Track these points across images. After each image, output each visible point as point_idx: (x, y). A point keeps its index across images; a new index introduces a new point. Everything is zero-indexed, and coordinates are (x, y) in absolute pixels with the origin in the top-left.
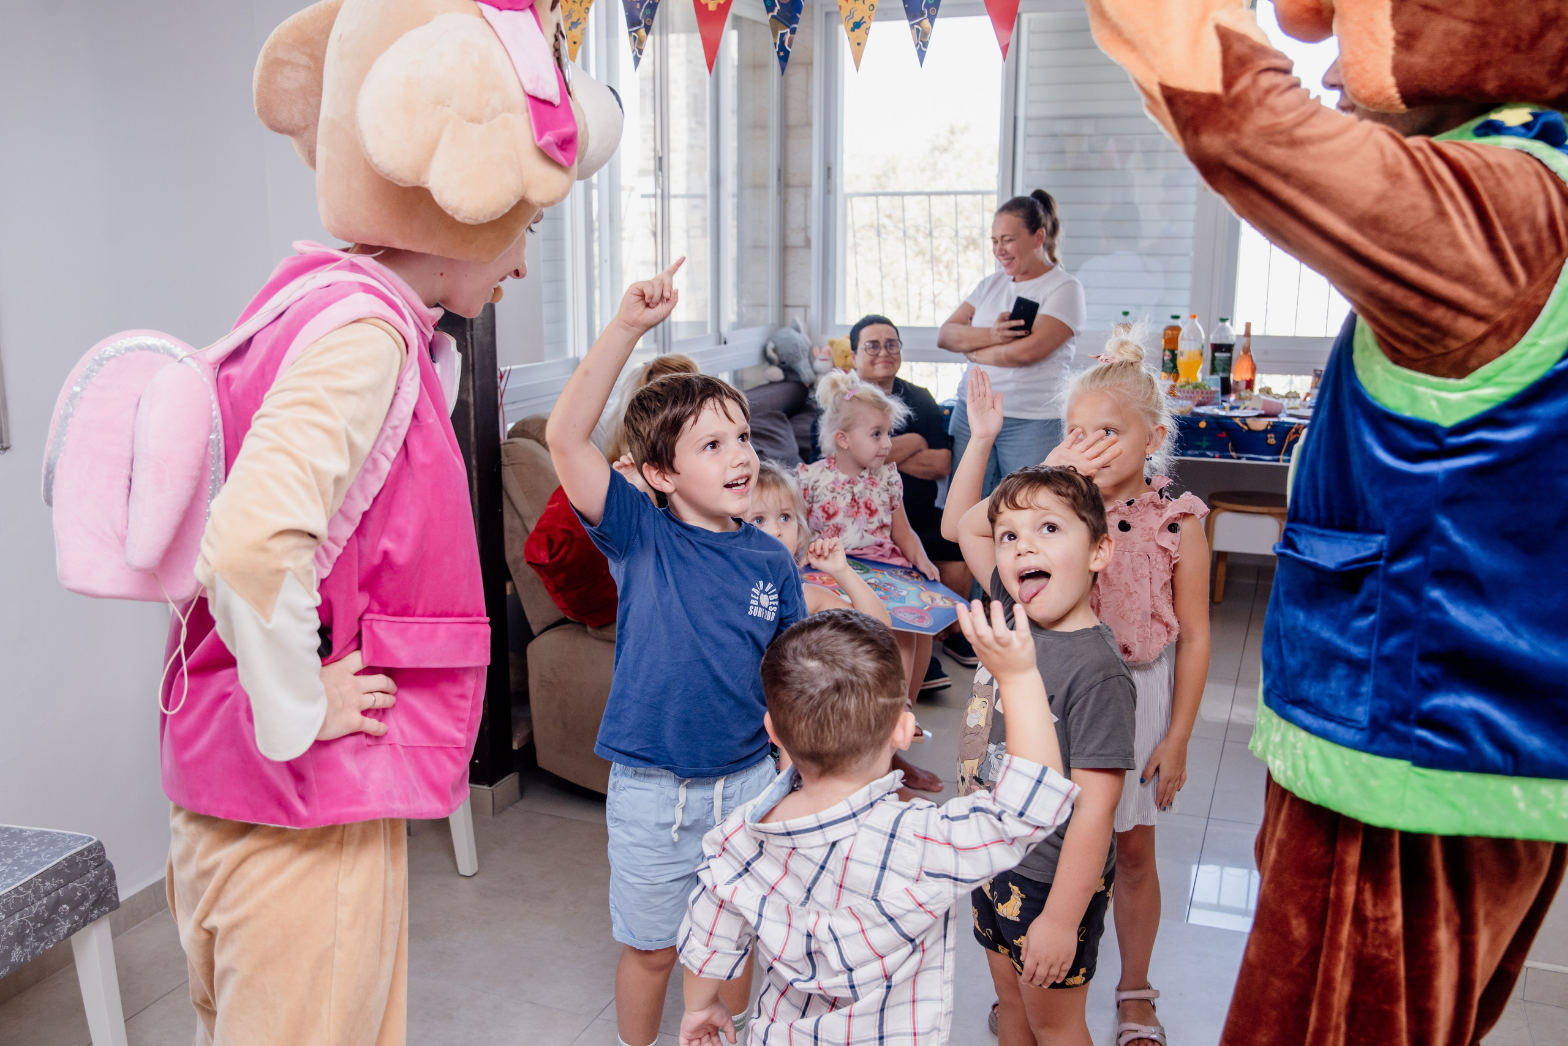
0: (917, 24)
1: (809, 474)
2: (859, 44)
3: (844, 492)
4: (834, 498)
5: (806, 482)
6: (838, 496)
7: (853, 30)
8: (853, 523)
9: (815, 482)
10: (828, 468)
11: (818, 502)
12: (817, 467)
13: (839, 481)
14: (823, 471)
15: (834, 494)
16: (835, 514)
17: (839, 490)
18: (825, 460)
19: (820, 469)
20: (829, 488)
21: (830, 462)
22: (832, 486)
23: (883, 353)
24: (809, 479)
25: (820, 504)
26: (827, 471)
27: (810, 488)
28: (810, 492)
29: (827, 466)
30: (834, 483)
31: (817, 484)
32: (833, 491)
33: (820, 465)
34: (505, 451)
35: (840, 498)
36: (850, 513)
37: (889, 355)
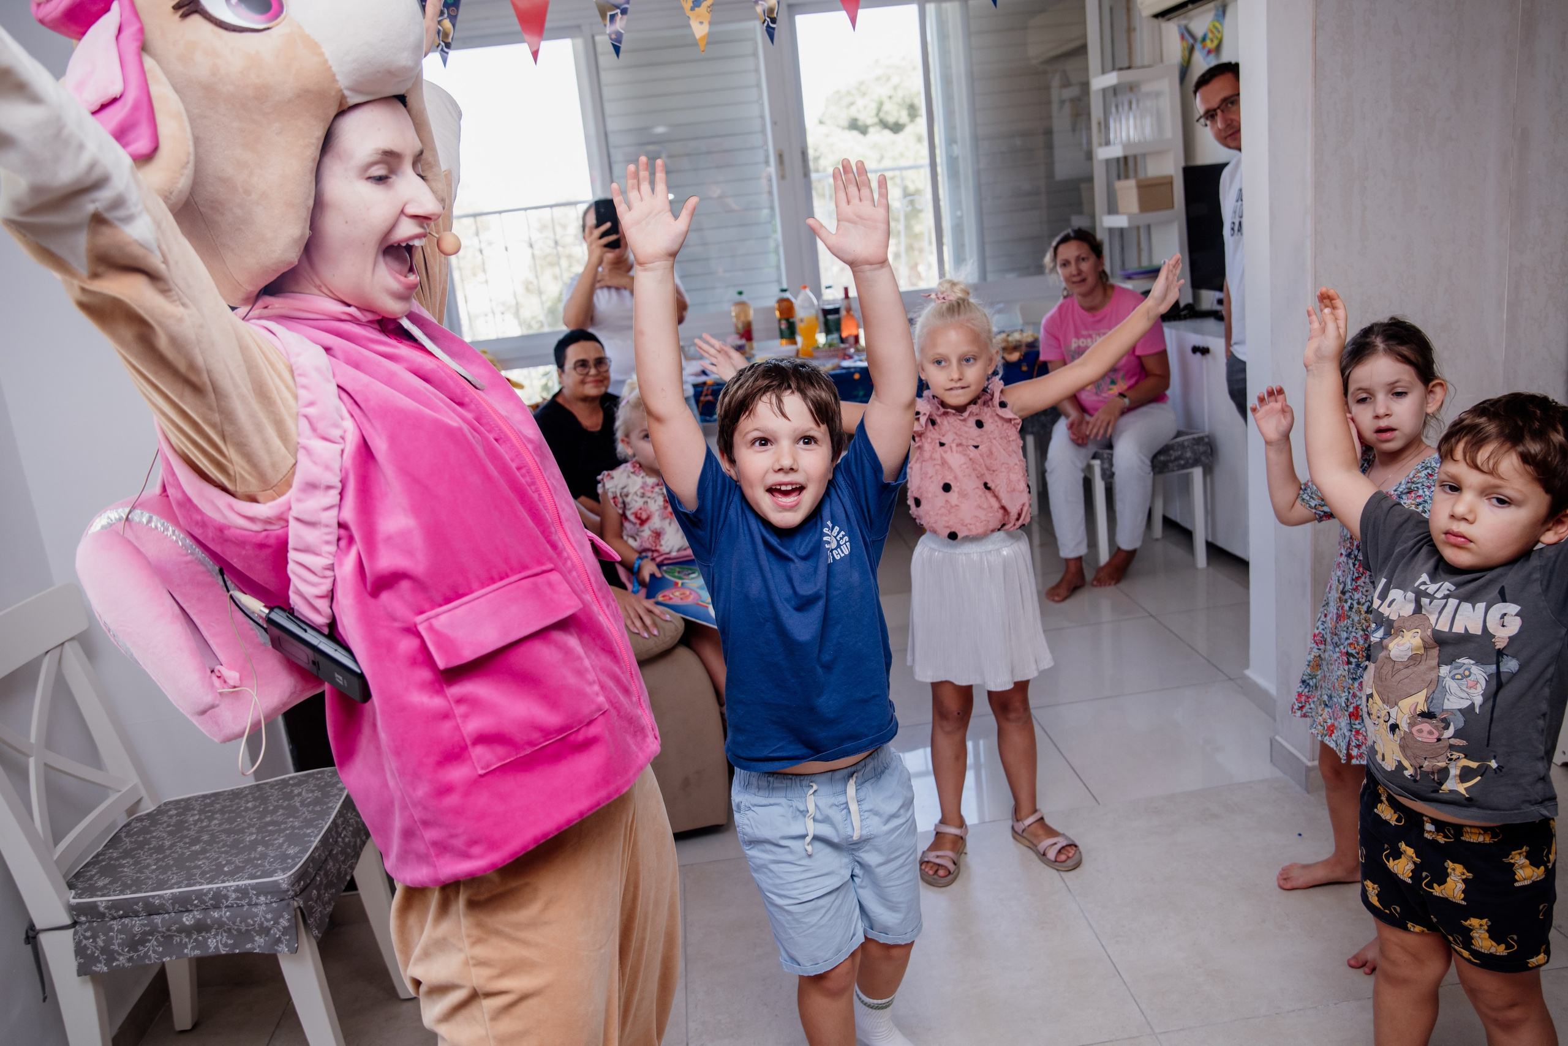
1: (615, 481)
3: (654, 495)
4: (646, 503)
5: (613, 490)
6: (649, 500)
8: (670, 524)
9: (623, 488)
10: (633, 473)
11: (630, 509)
12: (622, 473)
13: (647, 485)
14: (629, 477)
15: (645, 499)
16: (648, 518)
17: (649, 494)
18: (629, 465)
19: (625, 475)
20: (639, 493)
21: (634, 467)
22: (642, 491)
23: (593, 371)
24: (616, 487)
25: (633, 511)
26: (633, 476)
27: (618, 495)
28: (620, 500)
29: (632, 470)
30: (642, 488)
31: (625, 490)
32: (643, 495)
33: (624, 471)
35: (651, 503)
36: (665, 516)
37: (599, 373)
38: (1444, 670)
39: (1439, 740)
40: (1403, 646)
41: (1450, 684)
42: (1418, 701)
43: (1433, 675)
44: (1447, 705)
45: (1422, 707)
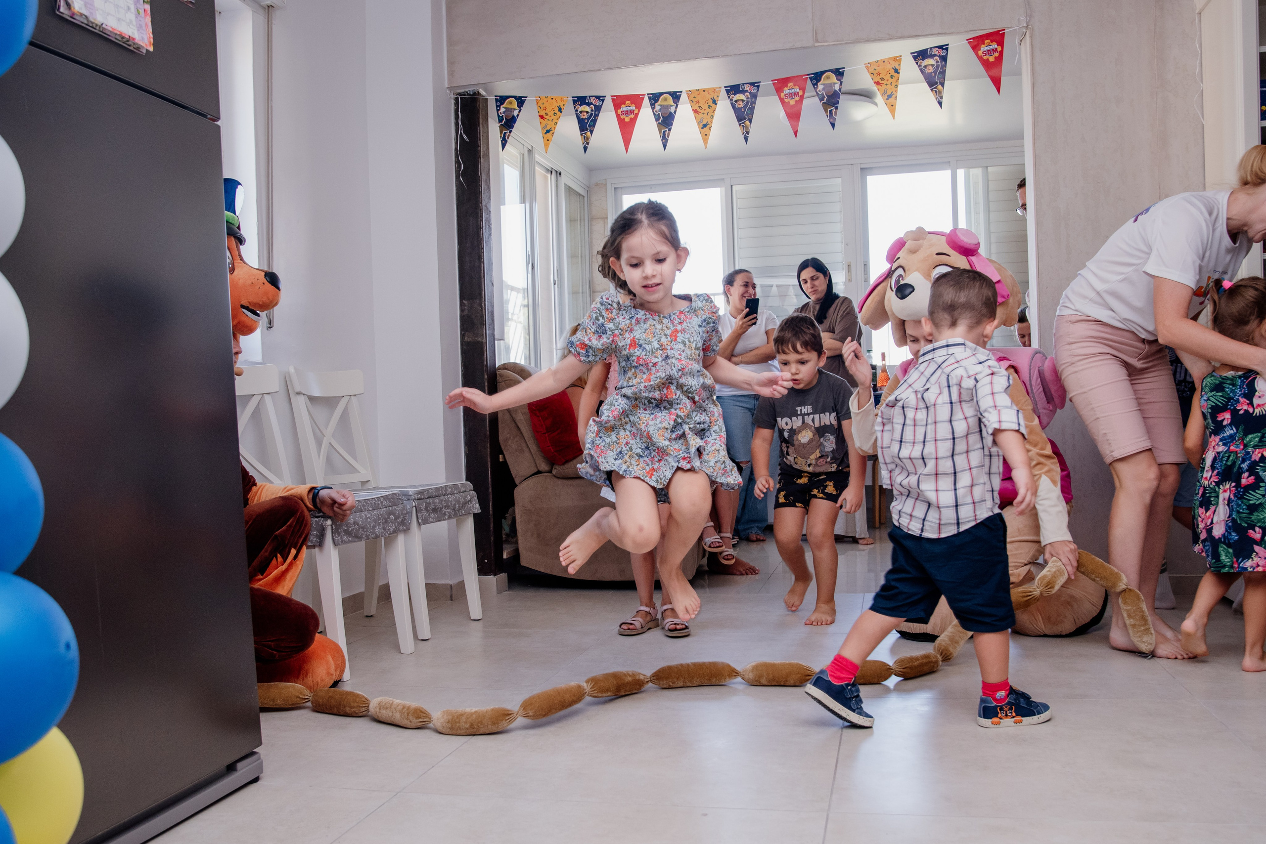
0: (743, 123)
2: (706, 135)
7: (702, 128)
34: (499, 374)
38: (822, 440)
39: (826, 462)
40: (805, 437)
41: (825, 443)
42: (817, 454)
43: (819, 443)
44: (826, 450)
45: (819, 455)
